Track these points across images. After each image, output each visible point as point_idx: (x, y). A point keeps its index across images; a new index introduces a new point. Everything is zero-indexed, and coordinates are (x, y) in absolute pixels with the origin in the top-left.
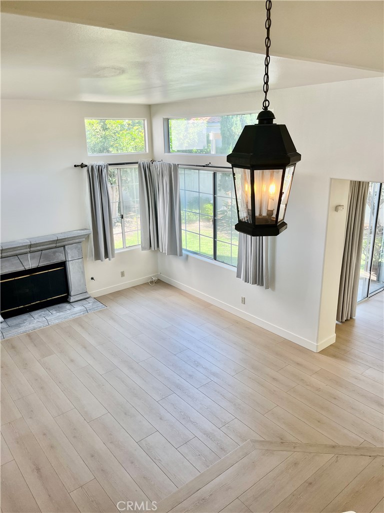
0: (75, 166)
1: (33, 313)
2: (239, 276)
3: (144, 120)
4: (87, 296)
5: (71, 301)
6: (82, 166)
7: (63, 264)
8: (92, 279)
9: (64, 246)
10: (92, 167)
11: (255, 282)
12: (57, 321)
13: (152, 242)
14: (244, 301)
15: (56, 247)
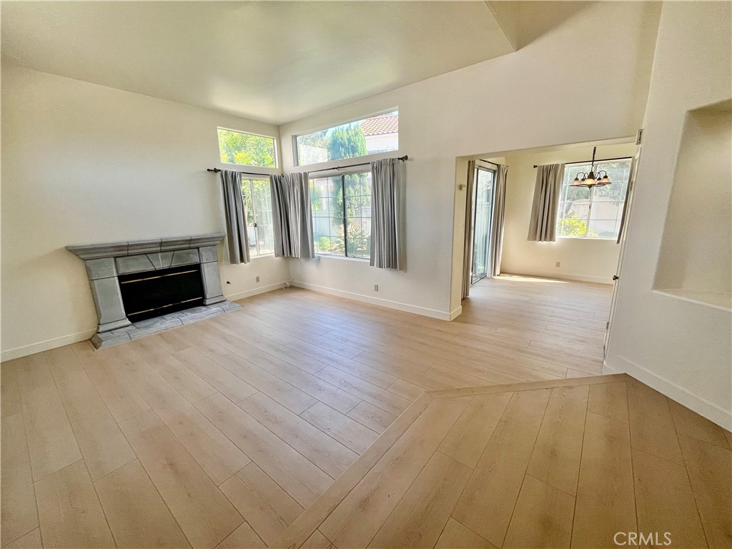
0: (208, 170)
1: (165, 316)
2: (372, 264)
3: (274, 139)
4: (224, 299)
5: (207, 303)
6: (216, 171)
7: (198, 267)
8: (228, 283)
9: (198, 248)
10: (226, 172)
11: (389, 266)
12: (192, 321)
13: (285, 249)
14: (377, 288)
15: (189, 248)
